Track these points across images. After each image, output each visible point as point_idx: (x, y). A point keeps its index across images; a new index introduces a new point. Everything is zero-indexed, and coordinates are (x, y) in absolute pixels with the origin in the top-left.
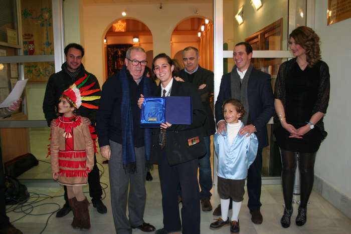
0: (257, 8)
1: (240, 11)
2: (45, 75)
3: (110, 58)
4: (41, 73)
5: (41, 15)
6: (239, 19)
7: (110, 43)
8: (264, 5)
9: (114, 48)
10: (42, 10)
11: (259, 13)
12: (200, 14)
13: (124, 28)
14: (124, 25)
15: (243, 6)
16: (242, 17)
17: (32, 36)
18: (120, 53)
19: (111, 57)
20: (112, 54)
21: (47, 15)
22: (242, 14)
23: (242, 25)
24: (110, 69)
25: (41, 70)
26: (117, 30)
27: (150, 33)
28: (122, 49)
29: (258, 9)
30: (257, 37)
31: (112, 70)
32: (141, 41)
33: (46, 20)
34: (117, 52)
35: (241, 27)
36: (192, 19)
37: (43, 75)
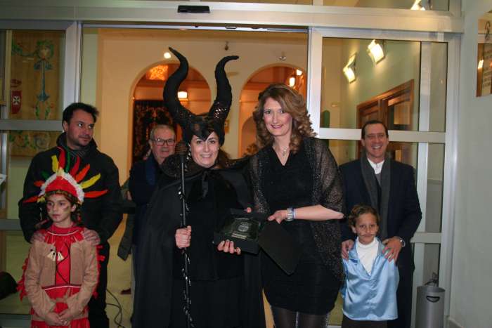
0: (376, 60)
1: (351, 61)
2: (34, 145)
3: (138, 121)
4: (28, 143)
5: (37, 52)
6: (349, 73)
7: (140, 96)
8: (387, 57)
9: (145, 106)
10: (38, 43)
11: (380, 68)
12: (288, 61)
13: (164, 75)
14: (164, 69)
15: (356, 54)
16: (355, 71)
17: (19, 83)
18: (155, 115)
19: (141, 119)
20: (143, 115)
21: (45, 52)
22: (354, 66)
23: (354, 84)
24: (137, 139)
25: (29, 138)
26: (152, 77)
27: (207, 84)
28: (159, 108)
29: (379, 62)
30: (375, 103)
31: (140, 141)
32: (191, 98)
33: (44, 59)
34: (151, 112)
35: (352, 87)
36: (276, 69)
37: (31, 146)
